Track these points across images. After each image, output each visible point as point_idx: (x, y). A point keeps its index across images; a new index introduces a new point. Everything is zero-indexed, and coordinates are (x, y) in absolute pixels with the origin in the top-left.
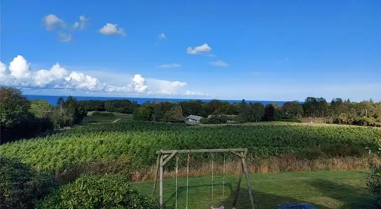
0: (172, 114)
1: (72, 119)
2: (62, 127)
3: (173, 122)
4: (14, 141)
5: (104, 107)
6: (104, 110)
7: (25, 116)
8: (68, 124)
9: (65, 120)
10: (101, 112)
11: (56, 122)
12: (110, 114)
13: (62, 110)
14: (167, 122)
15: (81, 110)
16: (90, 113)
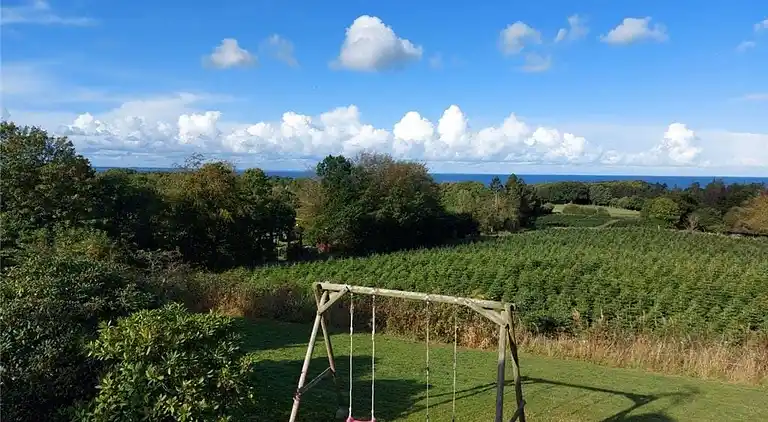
0: (745, 215)
1: (514, 217)
2: (496, 230)
3: (746, 235)
4: (408, 250)
5: (588, 196)
6: (587, 202)
7: (429, 210)
8: (506, 225)
9: (502, 219)
10: (581, 206)
11: (486, 221)
12: (600, 210)
13: (497, 201)
14: (730, 233)
15: (532, 201)
16: (558, 209)
